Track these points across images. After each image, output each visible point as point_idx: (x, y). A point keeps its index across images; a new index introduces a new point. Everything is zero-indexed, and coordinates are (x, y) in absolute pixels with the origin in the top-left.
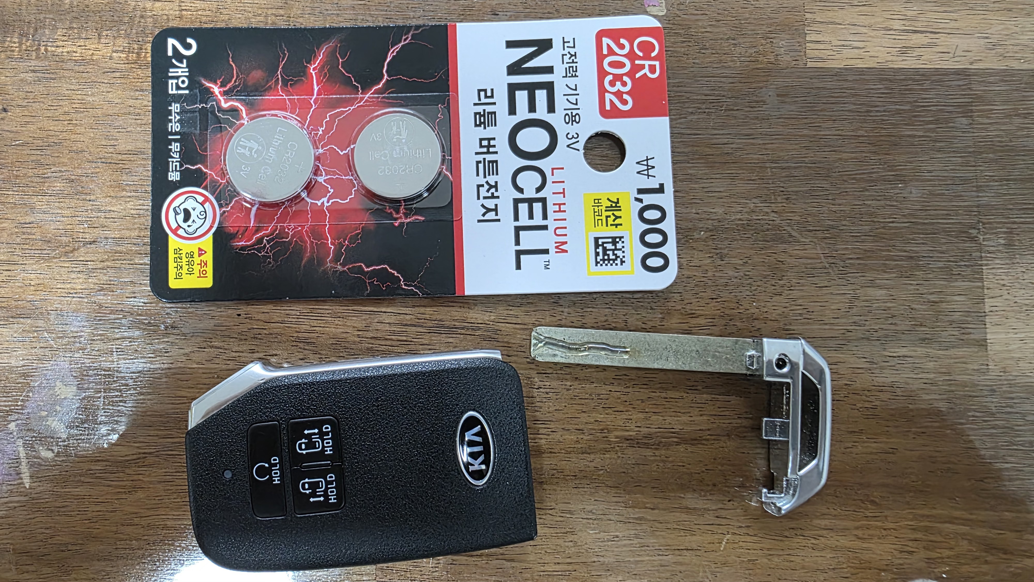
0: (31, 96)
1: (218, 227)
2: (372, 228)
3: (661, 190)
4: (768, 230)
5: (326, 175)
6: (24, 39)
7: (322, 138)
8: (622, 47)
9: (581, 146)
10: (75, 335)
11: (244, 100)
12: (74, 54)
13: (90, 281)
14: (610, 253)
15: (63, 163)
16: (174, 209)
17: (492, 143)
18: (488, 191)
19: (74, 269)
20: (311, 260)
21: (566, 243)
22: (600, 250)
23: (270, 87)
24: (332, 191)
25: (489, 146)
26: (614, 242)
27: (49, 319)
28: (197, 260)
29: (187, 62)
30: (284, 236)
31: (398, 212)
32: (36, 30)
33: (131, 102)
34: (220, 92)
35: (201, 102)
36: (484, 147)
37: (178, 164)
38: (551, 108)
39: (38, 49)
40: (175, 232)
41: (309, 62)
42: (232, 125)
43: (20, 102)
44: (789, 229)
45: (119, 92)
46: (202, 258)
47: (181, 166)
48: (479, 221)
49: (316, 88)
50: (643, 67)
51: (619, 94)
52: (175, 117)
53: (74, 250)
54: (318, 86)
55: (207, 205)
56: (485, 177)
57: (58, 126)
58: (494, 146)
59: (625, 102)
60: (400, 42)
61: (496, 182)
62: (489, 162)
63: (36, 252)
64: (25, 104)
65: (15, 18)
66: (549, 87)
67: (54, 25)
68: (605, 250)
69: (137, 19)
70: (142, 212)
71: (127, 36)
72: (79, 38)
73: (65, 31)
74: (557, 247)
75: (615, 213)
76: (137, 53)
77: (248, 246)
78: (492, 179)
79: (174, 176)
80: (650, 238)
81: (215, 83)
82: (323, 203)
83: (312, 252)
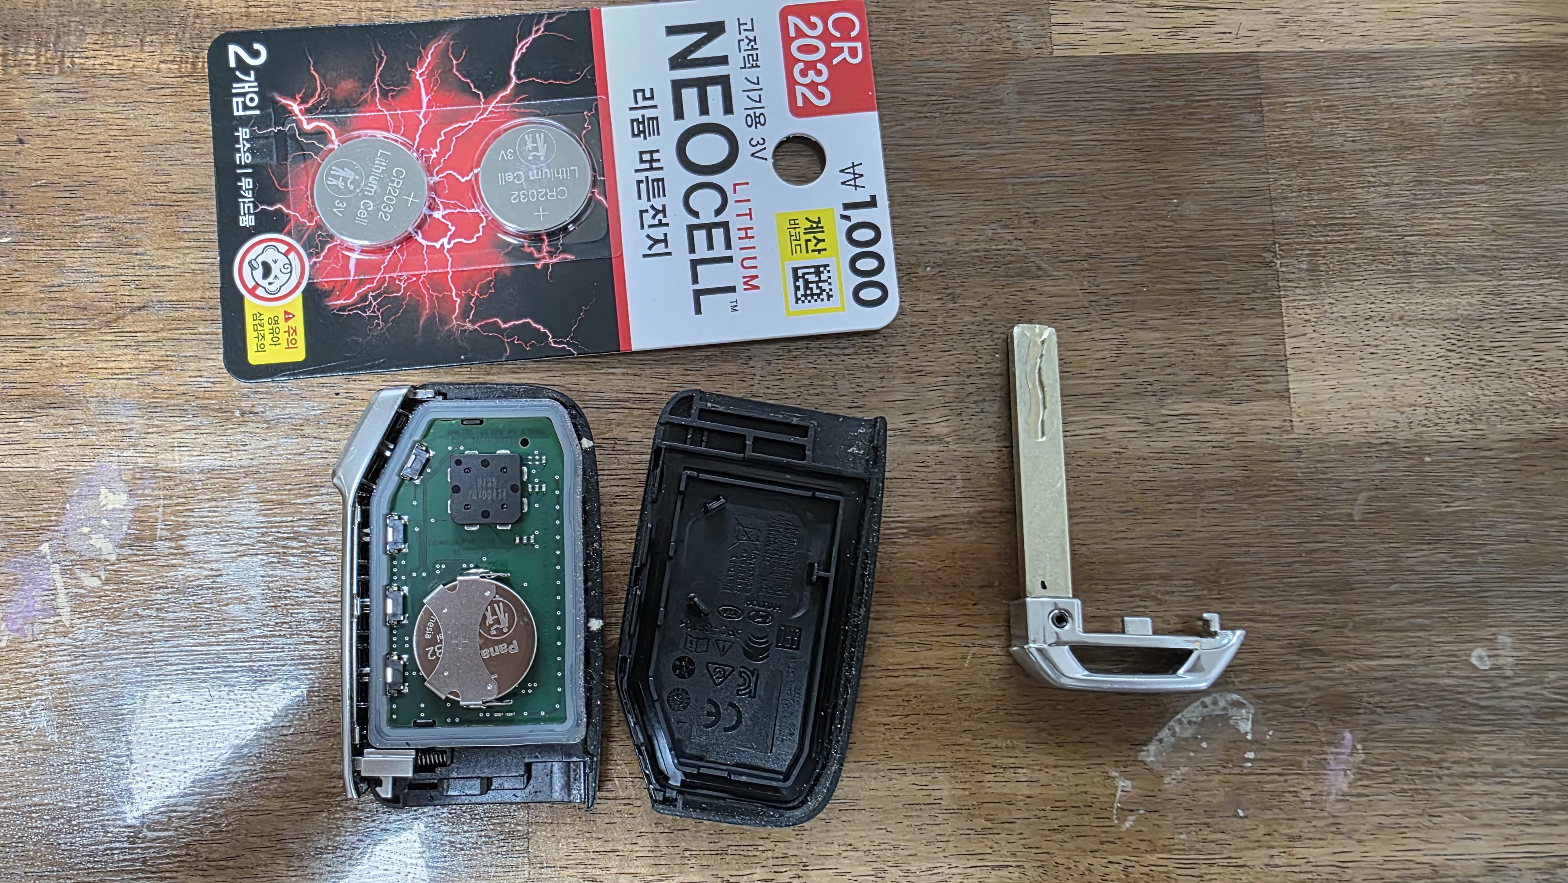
0: (55, 122)
1: (308, 284)
2: (508, 273)
3: (872, 203)
4: (1011, 262)
5: (445, 209)
6: (43, 49)
7: (437, 161)
8: (813, 26)
9: (769, 153)
10: (124, 427)
11: (333, 119)
12: (110, 67)
13: (141, 357)
14: (813, 286)
15: (100, 206)
16: (250, 263)
17: (656, 156)
18: (654, 217)
19: (120, 343)
20: (431, 319)
21: (757, 277)
22: (800, 283)
23: (365, 100)
24: (453, 229)
25: (652, 161)
26: (818, 273)
27: (88, 409)
28: (283, 325)
29: (256, 74)
30: (395, 289)
31: (539, 251)
32: (58, 37)
33: (187, 126)
34: (300, 110)
35: (276, 125)
36: (646, 162)
37: (251, 205)
38: (728, 109)
39: (61, 63)
40: (252, 291)
41: (414, 66)
42: (317, 151)
43: (41, 131)
44: (1037, 260)
45: (171, 114)
46: (290, 323)
47: (255, 207)
48: (645, 256)
49: (425, 100)
50: (841, 50)
51: (812, 86)
52: (243, 146)
53: (119, 318)
54: (427, 95)
55: (292, 256)
56: (649, 199)
57: (91, 159)
58: (659, 160)
59: (821, 96)
60: (530, 34)
61: (664, 206)
62: (653, 181)
63: (68, 322)
64: (46, 133)
65: (30, 22)
66: (724, 81)
67: (82, 30)
68: (807, 283)
69: (191, 20)
70: (206, 266)
71: (179, 41)
72: (116, 46)
73: (97, 37)
74: (745, 283)
75: (817, 235)
76: (193, 64)
77: (349, 306)
78: (658, 203)
79: (247, 221)
80: (863, 264)
81: (293, 98)
82: (442, 245)
83: (432, 308)
